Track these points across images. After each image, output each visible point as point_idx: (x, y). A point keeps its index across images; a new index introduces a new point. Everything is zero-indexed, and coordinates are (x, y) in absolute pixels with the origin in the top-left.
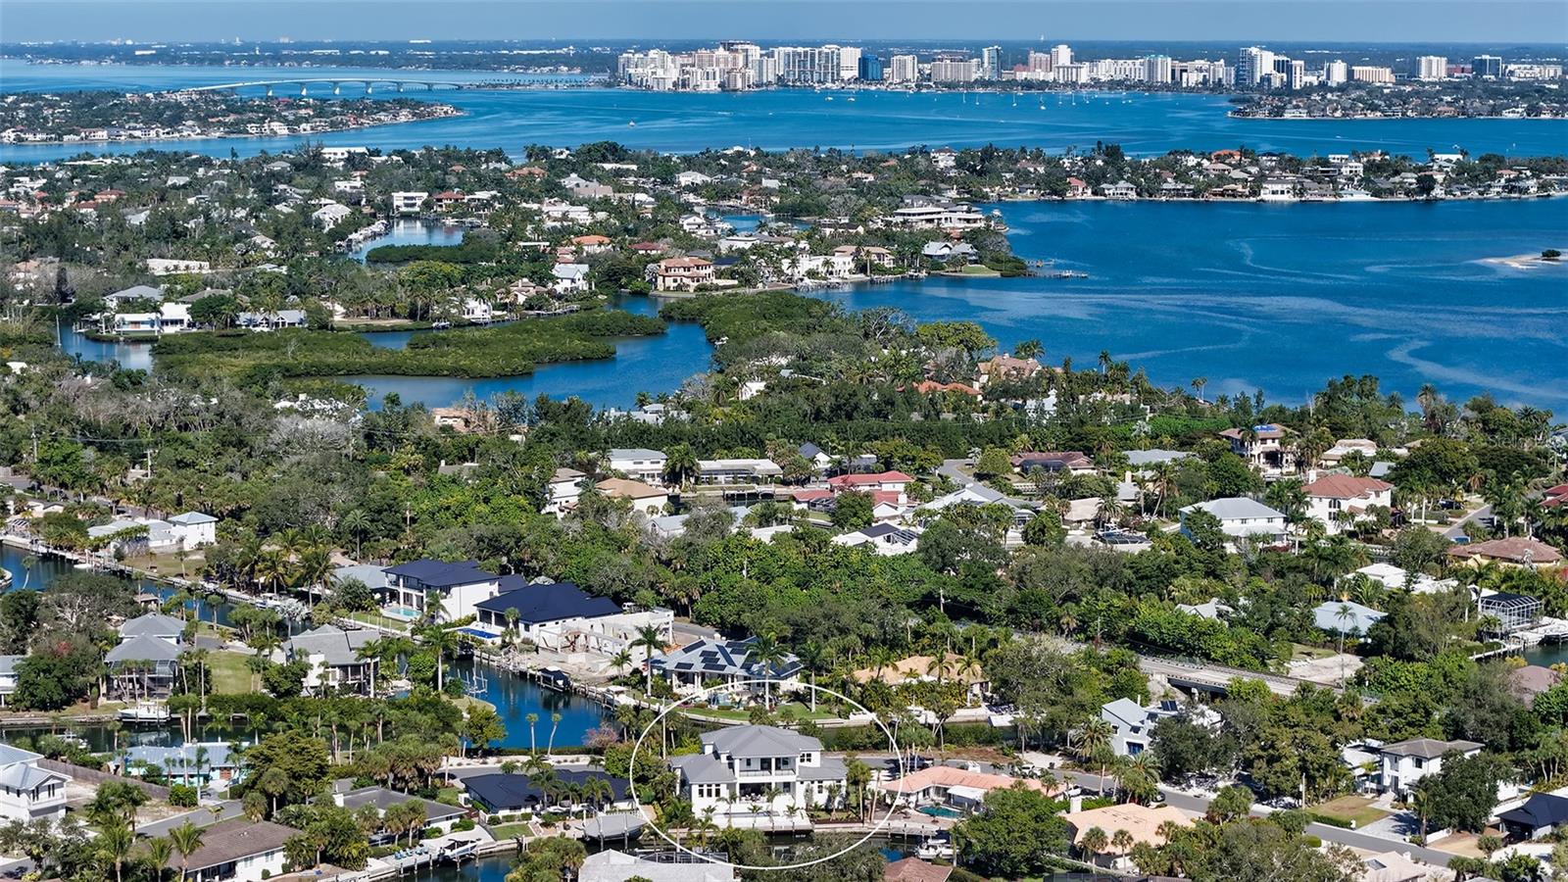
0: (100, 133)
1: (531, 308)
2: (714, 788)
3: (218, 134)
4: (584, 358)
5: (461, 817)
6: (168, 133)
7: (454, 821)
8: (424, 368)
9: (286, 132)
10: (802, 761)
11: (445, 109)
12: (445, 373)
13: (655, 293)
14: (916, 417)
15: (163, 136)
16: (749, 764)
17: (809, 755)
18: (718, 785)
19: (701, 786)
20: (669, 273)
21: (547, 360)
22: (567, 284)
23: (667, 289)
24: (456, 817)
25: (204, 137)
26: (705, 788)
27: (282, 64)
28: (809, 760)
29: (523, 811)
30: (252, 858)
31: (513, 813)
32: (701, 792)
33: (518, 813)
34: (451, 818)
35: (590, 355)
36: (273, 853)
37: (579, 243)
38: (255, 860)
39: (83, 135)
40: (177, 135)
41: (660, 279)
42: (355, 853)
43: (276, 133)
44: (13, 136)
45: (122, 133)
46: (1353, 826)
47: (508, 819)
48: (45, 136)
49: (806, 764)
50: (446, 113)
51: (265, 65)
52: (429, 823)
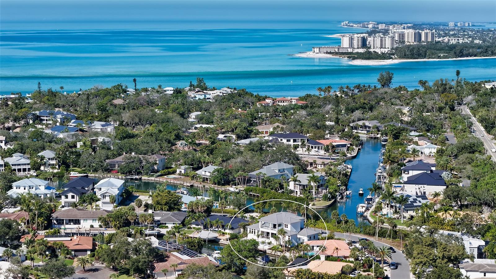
18: (255, 230)
26: (251, 230)
28: (287, 227)
30: (87, 220)
34: (175, 224)
36: (95, 220)
52: (166, 224)
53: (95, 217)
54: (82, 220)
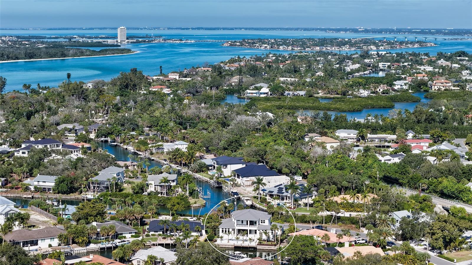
0: (317, 48)
1: (384, 93)
2: (227, 230)
3: (354, 49)
4: (383, 107)
5: (136, 233)
6: (338, 48)
7: (132, 234)
8: (326, 108)
9: (375, 49)
10: (262, 223)
11: (431, 44)
12: (332, 109)
13: (431, 91)
14: (455, 124)
15: (336, 49)
16: (242, 222)
17: (264, 221)
18: (229, 229)
19: (223, 229)
20: (436, 85)
21: (370, 107)
22: (399, 87)
23: (435, 90)
24: (133, 233)
25: (349, 50)
26: (224, 230)
27: (399, 33)
28: (264, 223)
29: (159, 233)
30: (44, 239)
31: (155, 233)
32: (223, 231)
33: (157, 233)
34: (131, 233)
35: (385, 106)
36: (54, 238)
37: (417, 76)
38: (46, 240)
39: (312, 48)
40: (341, 49)
41: (433, 86)
42: (80, 240)
43: (372, 49)
44: (291, 48)
45: (324, 48)
46: (455, 261)
47: (153, 235)
48: (300, 48)
49: (263, 224)
50: (432, 45)
51: (394, 33)
52: (122, 234)
53: (52, 235)
54: (40, 240)
